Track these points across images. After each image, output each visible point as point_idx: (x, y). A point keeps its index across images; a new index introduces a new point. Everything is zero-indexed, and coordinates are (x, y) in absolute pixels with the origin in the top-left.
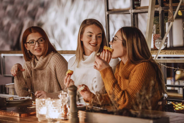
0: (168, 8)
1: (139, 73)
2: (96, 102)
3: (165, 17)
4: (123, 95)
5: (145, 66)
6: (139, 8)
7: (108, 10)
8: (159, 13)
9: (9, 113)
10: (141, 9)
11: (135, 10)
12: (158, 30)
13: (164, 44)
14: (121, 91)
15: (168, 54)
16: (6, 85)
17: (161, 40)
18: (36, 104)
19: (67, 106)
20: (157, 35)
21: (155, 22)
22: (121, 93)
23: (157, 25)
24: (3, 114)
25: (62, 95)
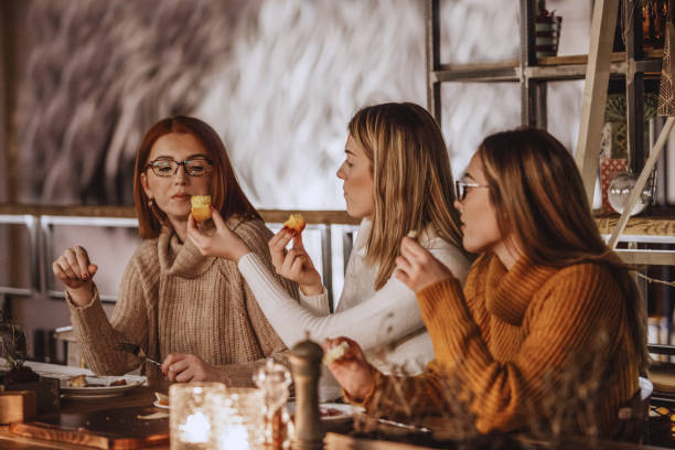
0: (659, 63)
1: (567, 304)
2: (390, 403)
3: (649, 95)
4: (499, 380)
5: (589, 278)
6: (550, 60)
7: (438, 67)
8: (624, 81)
9: (71, 435)
10: (561, 67)
11: (536, 69)
12: (621, 144)
13: (641, 195)
14: (494, 365)
15: (656, 231)
16: (58, 330)
17: (631, 183)
18: (172, 407)
19: (286, 417)
20: (615, 162)
21: (612, 115)
22: (490, 369)
23: (618, 124)
24: (48, 437)
25: (267, 373)
